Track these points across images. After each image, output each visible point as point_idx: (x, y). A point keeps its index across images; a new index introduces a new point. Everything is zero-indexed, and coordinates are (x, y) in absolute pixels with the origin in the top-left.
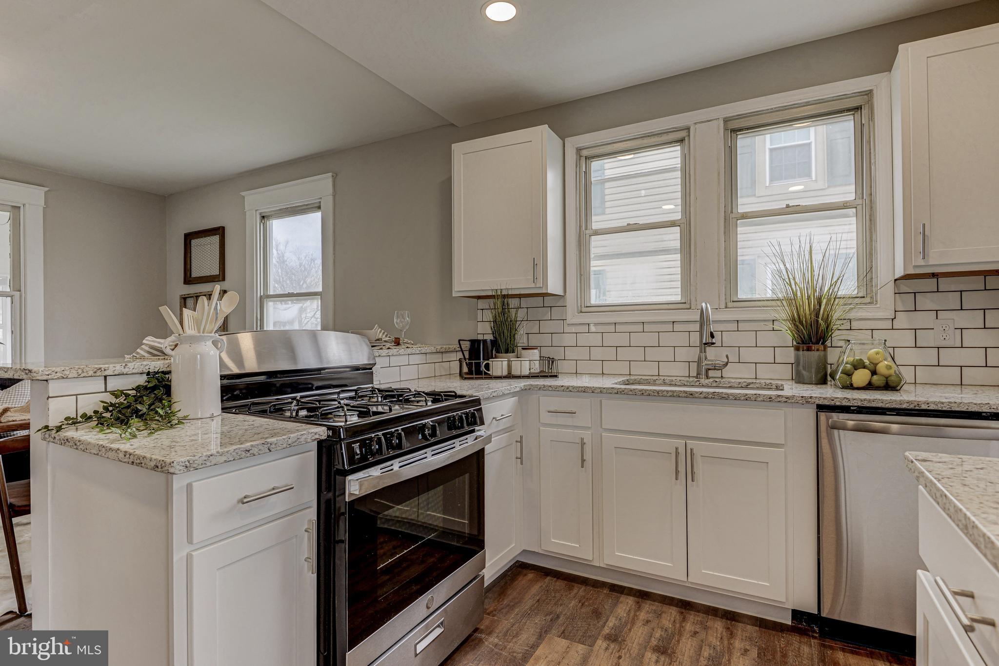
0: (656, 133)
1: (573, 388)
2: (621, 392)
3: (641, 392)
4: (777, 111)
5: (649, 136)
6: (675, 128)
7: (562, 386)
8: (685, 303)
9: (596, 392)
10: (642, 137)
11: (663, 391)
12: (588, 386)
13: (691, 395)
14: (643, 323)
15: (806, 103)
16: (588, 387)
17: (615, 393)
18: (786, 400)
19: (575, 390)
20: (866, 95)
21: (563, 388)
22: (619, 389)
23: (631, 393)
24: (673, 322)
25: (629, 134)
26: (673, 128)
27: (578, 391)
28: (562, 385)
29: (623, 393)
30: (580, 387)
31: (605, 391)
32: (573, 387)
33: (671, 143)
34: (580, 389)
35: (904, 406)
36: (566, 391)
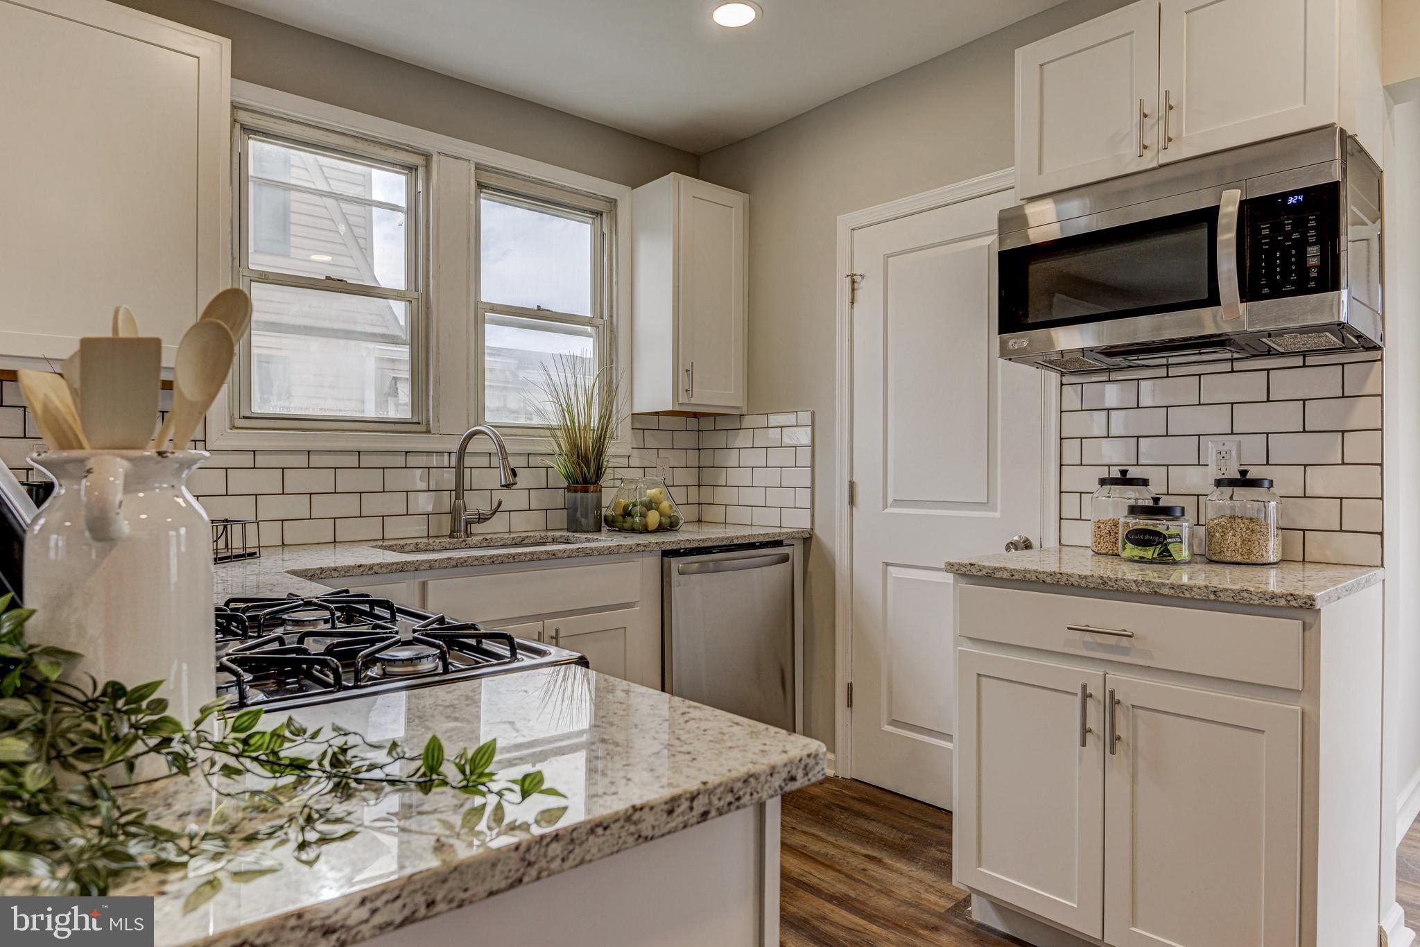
0: (383, 141)
1: (382, 567)
2: (462, 564)
3: (492, 560)
4: (532, 182)
5: (366, 140)
6: (411, 147)
7: (360, 566)
8: (419, 423)
9: (422, 568)
10: (355, 137)
11: (520, 555)
12: (408, 560)
13: (554, 555)
14: (359, 452)
15: (562, 186)
16: (409, 562)
17: (454, 567)
18: (644, 548)
19: (385, 571)
20: (609, 202)
21: (362, 569)
22: (459, 558)
23: (477, 563)
24: (406, 453)
25: (338, 122)
26: (408, 145)
27: (391, 572)
28: (358, 564)
29: (465, 564)
30: (393, 564)
31: (438, 565)
32: (381, 565)
33: (395, 165)
34: (394, 567)
35: (724, 543)
36: (368, 574)
